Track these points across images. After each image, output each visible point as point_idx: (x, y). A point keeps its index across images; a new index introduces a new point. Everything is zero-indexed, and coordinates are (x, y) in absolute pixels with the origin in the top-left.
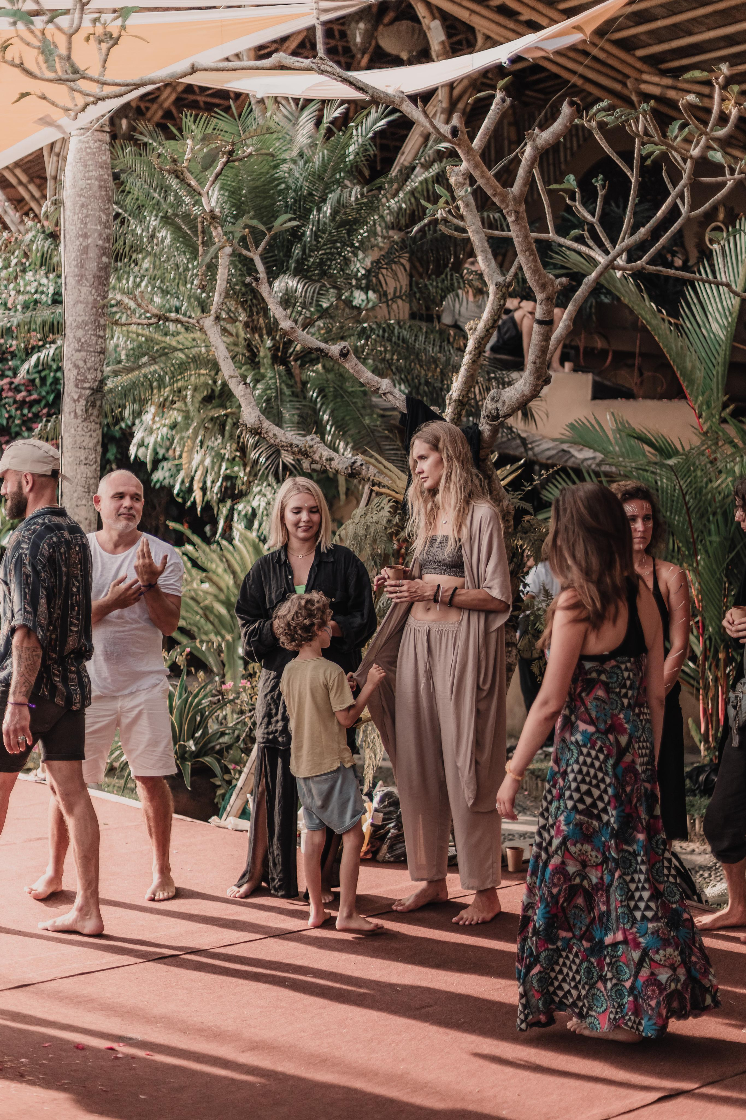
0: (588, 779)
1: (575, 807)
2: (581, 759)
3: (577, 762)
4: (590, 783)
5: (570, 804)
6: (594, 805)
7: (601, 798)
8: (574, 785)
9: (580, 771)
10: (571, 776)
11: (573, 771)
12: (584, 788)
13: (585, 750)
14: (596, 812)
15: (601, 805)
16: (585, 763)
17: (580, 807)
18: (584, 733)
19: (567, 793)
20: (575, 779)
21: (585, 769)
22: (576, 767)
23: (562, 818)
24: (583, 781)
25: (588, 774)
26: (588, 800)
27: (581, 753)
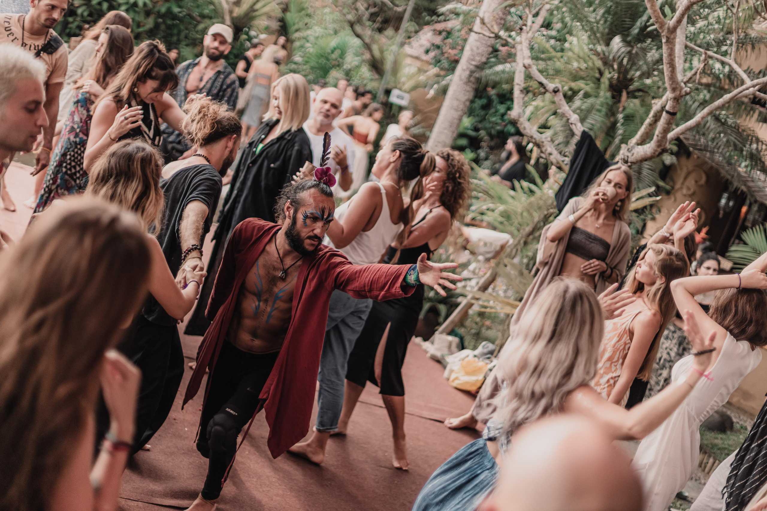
0: (76, 160)
1: (66, 172)
2: (76, 150)
3: (73, 151)
4: (76, 163)
5: (64, 170)
6: (75, 174)
7: (79, 172)
8: (69, 162)
9: (74, 156)
10: (68, 157)
11: (70, 155)
12: (73, 164)
13: (79, 147)
14: (75, 177)
15: (78, 175)
16: (77, 152)
17: (69, 172)
18: (81, 139)
19: (64, 165)
20: (70, 159)
21: (76, 155)
22: (72, 153)
23: (59, 176)
24: (74, 161)
25: (77, 158)
26: (73, 171)
27: (76, 147)
